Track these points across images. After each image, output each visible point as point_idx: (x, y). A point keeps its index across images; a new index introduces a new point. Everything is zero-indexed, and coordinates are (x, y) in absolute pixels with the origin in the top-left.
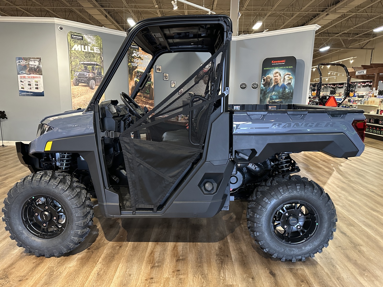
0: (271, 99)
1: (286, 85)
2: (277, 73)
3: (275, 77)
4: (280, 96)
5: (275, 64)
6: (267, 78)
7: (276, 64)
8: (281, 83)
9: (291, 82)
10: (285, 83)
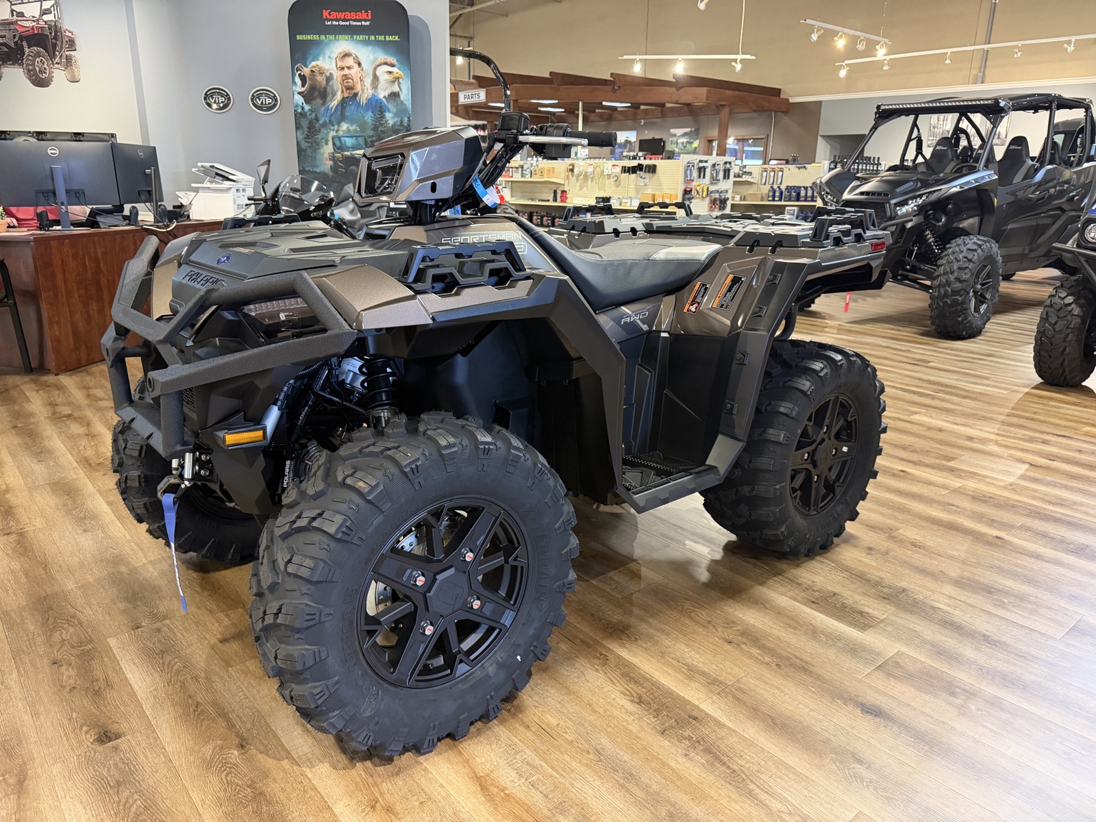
0: (339, 148)
1: (384, 100)
2: (347, 55)
3: (343, 69)
4: (370, 137)
5: (334, 23)
6: (312, 71)
7: (341, 23)
8: (365, 93)
9: (401, 89)
10: (379, 91)
